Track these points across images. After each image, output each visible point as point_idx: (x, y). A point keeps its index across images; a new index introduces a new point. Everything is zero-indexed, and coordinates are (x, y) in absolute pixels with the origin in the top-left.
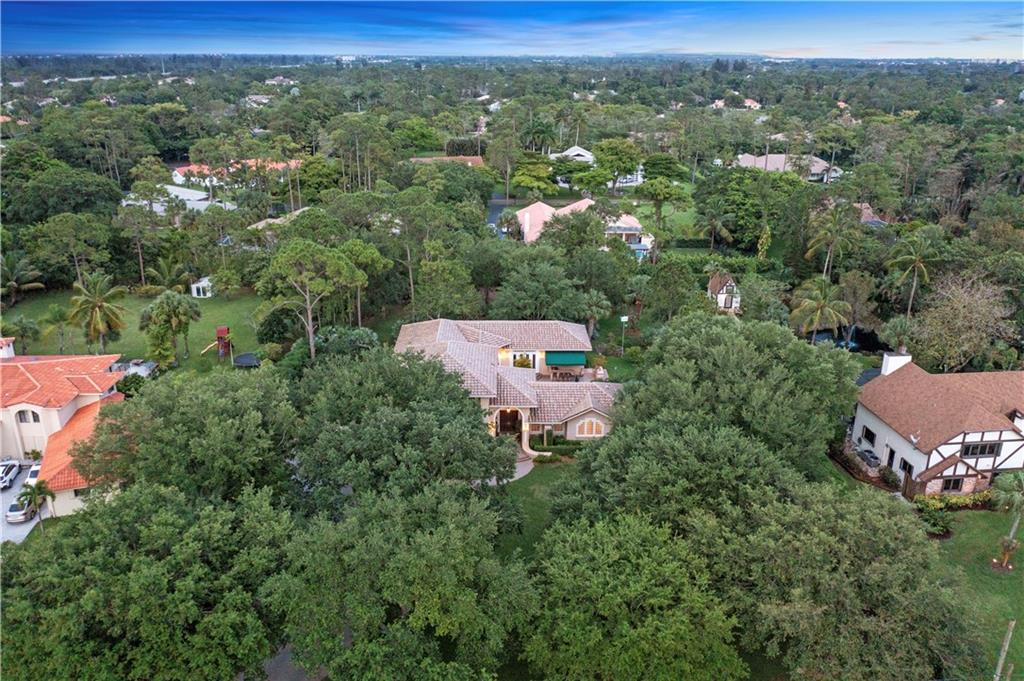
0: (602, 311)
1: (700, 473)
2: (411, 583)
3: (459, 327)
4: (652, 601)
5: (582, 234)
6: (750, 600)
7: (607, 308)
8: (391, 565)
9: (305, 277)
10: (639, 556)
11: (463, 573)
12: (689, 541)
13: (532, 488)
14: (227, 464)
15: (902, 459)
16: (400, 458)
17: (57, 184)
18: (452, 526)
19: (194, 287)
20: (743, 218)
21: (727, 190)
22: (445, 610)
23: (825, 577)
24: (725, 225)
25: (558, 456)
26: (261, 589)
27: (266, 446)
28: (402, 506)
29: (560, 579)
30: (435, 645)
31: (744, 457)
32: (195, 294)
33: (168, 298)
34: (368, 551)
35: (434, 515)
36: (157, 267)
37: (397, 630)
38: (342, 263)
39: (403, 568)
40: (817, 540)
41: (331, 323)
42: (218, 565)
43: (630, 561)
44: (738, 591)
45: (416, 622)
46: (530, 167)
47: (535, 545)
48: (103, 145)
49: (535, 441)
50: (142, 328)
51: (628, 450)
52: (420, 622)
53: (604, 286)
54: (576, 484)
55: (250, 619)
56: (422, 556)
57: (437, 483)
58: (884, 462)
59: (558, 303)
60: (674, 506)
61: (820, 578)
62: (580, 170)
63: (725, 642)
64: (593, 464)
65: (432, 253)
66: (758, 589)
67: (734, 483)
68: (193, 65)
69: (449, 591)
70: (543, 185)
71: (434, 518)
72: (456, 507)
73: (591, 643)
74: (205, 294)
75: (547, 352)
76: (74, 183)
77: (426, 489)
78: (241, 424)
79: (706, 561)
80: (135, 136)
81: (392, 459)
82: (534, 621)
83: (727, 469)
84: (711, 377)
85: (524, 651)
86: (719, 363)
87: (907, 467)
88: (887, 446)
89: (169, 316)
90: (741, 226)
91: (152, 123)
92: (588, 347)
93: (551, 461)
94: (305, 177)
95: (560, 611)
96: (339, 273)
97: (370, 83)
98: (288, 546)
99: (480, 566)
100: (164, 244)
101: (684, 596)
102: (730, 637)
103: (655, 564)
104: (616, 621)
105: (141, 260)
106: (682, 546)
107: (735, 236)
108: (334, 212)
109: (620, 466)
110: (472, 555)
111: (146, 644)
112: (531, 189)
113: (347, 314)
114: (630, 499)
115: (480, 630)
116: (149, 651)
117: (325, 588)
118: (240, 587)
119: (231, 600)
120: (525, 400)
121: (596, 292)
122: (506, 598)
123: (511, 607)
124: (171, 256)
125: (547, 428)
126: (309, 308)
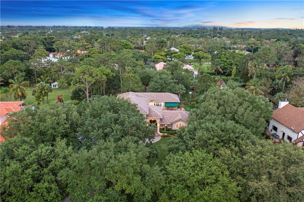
0: (183, 91)
1: (222, 136)
2: (116, 173)
3: (136, 95)
4: (208, 180)
5: (176, 68)
6: (245, 181)
7: (185, 90)
8: (108, 165)
9: (86, 76)
10: (202, 164)
11: (136, 169)
12: (221, 159)
13: (161, 145)
14: (52, 132)
15: (288, 135)
16: (113, 129)
17: (12, 54)
18: (132, 152)
19: (52, 84)
20: (226, 65)
21: (221, 57)
22: (129, 184)
23: (273, 172)
24: (221, 68)
25: (169, 135)
26: (58, 174)
27: (67, 127)
28: (114, 145)
29: (172, 172)
30: (125, 197)
31: (238, 130)
32: (52, 87)
33: (41, 84)
34: (99, 160)
35: (125, 148)
36: (41, 78)
37: (110, 191)
38: (98, 72)
39: (112, 167)
40: (270, 158)
41: (95, 94)
42: (44, 165)
43: (198, 166)
44: (240, 177)
45: (117, 188)
46: (159, 52)
47: (163, 161)
48: (28, 45)
49: (162, 130)
50: (33, 95)
51: (195, 129)
52: (119, 188)
53: (183, 83)
54: (177, 141)
55: (53, 186)
56: (120, 162)
57: (127, 137)
58: (281, 137)
59: (169, 87)
60: (213, 147)
61: (272, 172)
62: (174, 54)
63: (235, 197)
64: (183, 134)
65: (128, 71)
66: (247, 177)
67: (235, 139)
68: (59, 28)
69: (130, 176)
70: (163, 58)
71: (125, 150)
72: (134, 145)
73: (184, 197)
74: (56, 86)
75: (165, 103)
76: (17, 54)
77: (123, 139)
78: (58, 118)
79: (227, 166)
80: (38, 43)
81: (111, 129)
82: (163, 188)
83: (232, 134)
84: (223, 105)
85: (159, 200)
86: (226, 101)
87: (290, 138)
88: (282, 131)
89: (42, 91)
90: (226, 68)
91: (44, 40)
92: (179, 101)
93: (167, 136)
94: (90, 54)
95: (173, 184)
96: (97, 75)
97: (111, 32)
98: (70, 158)
99: (142, 167)
100: (43, 71)
101: (220, 179)
102: (237, 195)
103: (208, 167)
104: (194, 189)
105: (36, 76)
106: (218, 161)
107: (224, 71)
108: (97, 60)
109: (192, 134)
110: (140, 163)
111: (14, 195)
112: (159, 59)
113: (100, 91)
114: (196, 145)
115: (142, 191)
116: (14, 198)
117: (84, 175)
118: (51, 174)
119: (46, 178)
120: (158, 116)
121: (181, 85)
122: (152, 179)
123: (154, 182)
124: (45, 75)
125: (165, 125)
126: (87, 87)
